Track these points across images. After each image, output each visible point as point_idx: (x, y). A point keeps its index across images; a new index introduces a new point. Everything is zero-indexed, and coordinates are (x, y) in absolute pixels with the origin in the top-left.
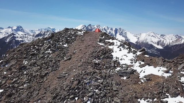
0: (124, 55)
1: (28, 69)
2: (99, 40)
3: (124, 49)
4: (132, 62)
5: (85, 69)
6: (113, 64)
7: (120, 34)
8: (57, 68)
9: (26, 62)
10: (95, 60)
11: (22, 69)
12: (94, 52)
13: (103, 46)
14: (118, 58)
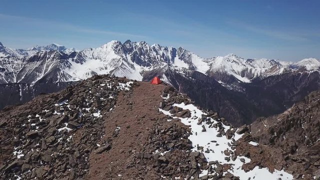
0: (212, 142)
1: (24, 172)
2: (161, 103)
3: (209, 127)
4: (228, 157)
5: (141, 174)
6: (193, 163)
7: (181, 59)
8: (84, 169)
9: (19, 153)
10: (157, 151)
11: (12, 172)
12: (155, 132)
13: (170, 118)
14: (202, 148)
